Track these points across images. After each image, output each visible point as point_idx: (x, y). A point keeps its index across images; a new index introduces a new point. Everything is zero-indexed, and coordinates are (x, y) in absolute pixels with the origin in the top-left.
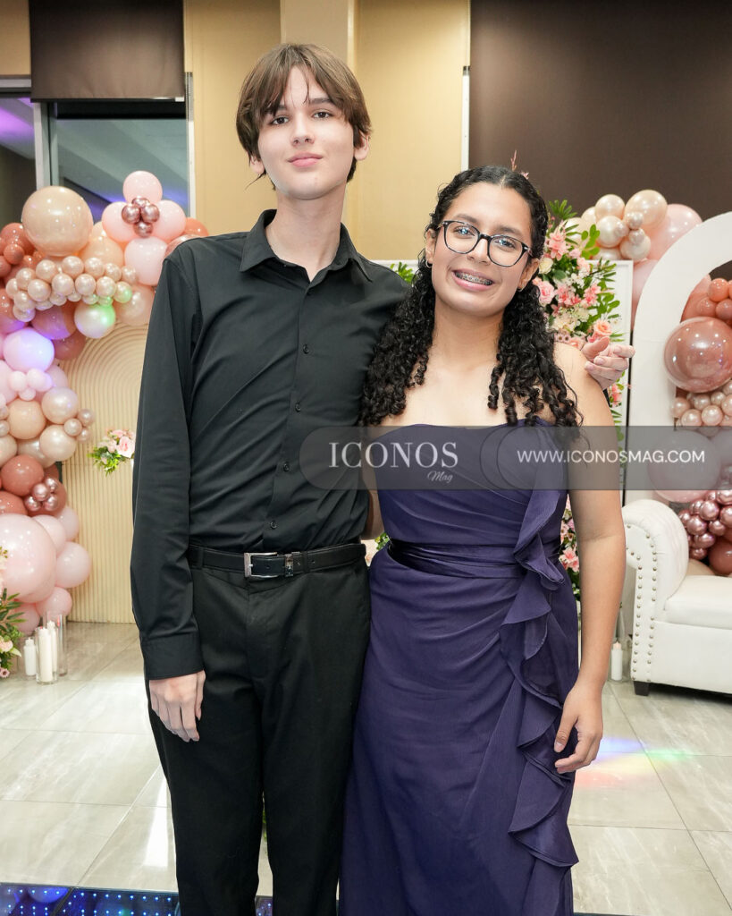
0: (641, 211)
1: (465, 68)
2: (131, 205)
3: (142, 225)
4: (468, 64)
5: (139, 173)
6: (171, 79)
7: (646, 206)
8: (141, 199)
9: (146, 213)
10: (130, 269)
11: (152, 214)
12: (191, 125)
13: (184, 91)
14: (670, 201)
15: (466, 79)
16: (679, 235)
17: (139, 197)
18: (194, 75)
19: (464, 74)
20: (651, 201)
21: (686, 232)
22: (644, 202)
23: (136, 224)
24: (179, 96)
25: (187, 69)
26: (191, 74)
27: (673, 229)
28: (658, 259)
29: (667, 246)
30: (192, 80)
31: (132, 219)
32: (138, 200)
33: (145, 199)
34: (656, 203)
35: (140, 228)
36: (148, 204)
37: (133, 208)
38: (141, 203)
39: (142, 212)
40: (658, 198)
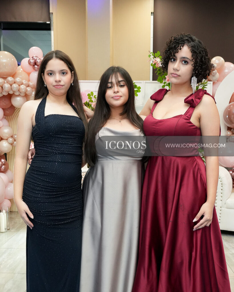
1: (152, 13)
2: (31, 59)
3: (36, 66)
4: (153, 11)
5: (34, 47)
6: (45, 15)
7: (217, 62)
8: (36, 57)
9: (37, 62)
10: (31, 82)
11: (39, 62)
12: (52, 32)
13: (50, 20)
14: (226, 60)
15: (152, 17)
16: (228, 73)
17: (34, 56)
18: (53, 14)
19: (152, 15)
20: (219, 60)
21: (231, 72)
22: (217, 61)
23: (34, 66)
24: (47, 21)
25: (51, 11)
26: (52, 13)
27: (226, 71)
28: (221, 81)
29: (224, 77)
30: (53, 16)
31: (32, 64)
32: (34, 57)
33: (37, 57)
34: (221, 61)
35: (35, 67)
36: (38, 58)
37: (32, 60)
38: (35, 58)
39: (36, 61)
40: (222, 59)
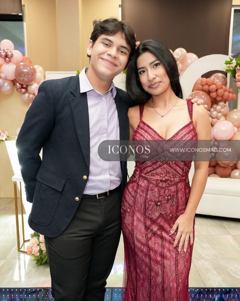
0: (178, 55)
1: (119, 5)
2: (3, 51)
3: (7, 59)
4: (121, 4)
5: (5, 40)
6: (17, 7)
7: (180, 53)
8: (6, 50)
9: (8, 54)
10: (3, 74)
11: (10, 55)
12: (25, 24)
13: (22, 11)
14: (188, 51)
15: (120, 9)
16: (191, 63)
17: (6, 49)
18: (25, 6)
19: (119, 7)
20: (181, 52)
21: (193, 62)
22: (179, 52)
23: (5, 58)
24: (20, 13)
25: (23, 4)
26: (24, 5)
27: (189, 61)
28: (184, 71)
29: (187, 67)
30: (24, 7)
31: (3, 56)
32: (5, 50)
33: (8, 50)
34: (183, 52)
35: (6, 60)
36: (9, 51)
37: (3, 53)
38: (6, 51)
39: (7, 54)
40: (184, 51)
